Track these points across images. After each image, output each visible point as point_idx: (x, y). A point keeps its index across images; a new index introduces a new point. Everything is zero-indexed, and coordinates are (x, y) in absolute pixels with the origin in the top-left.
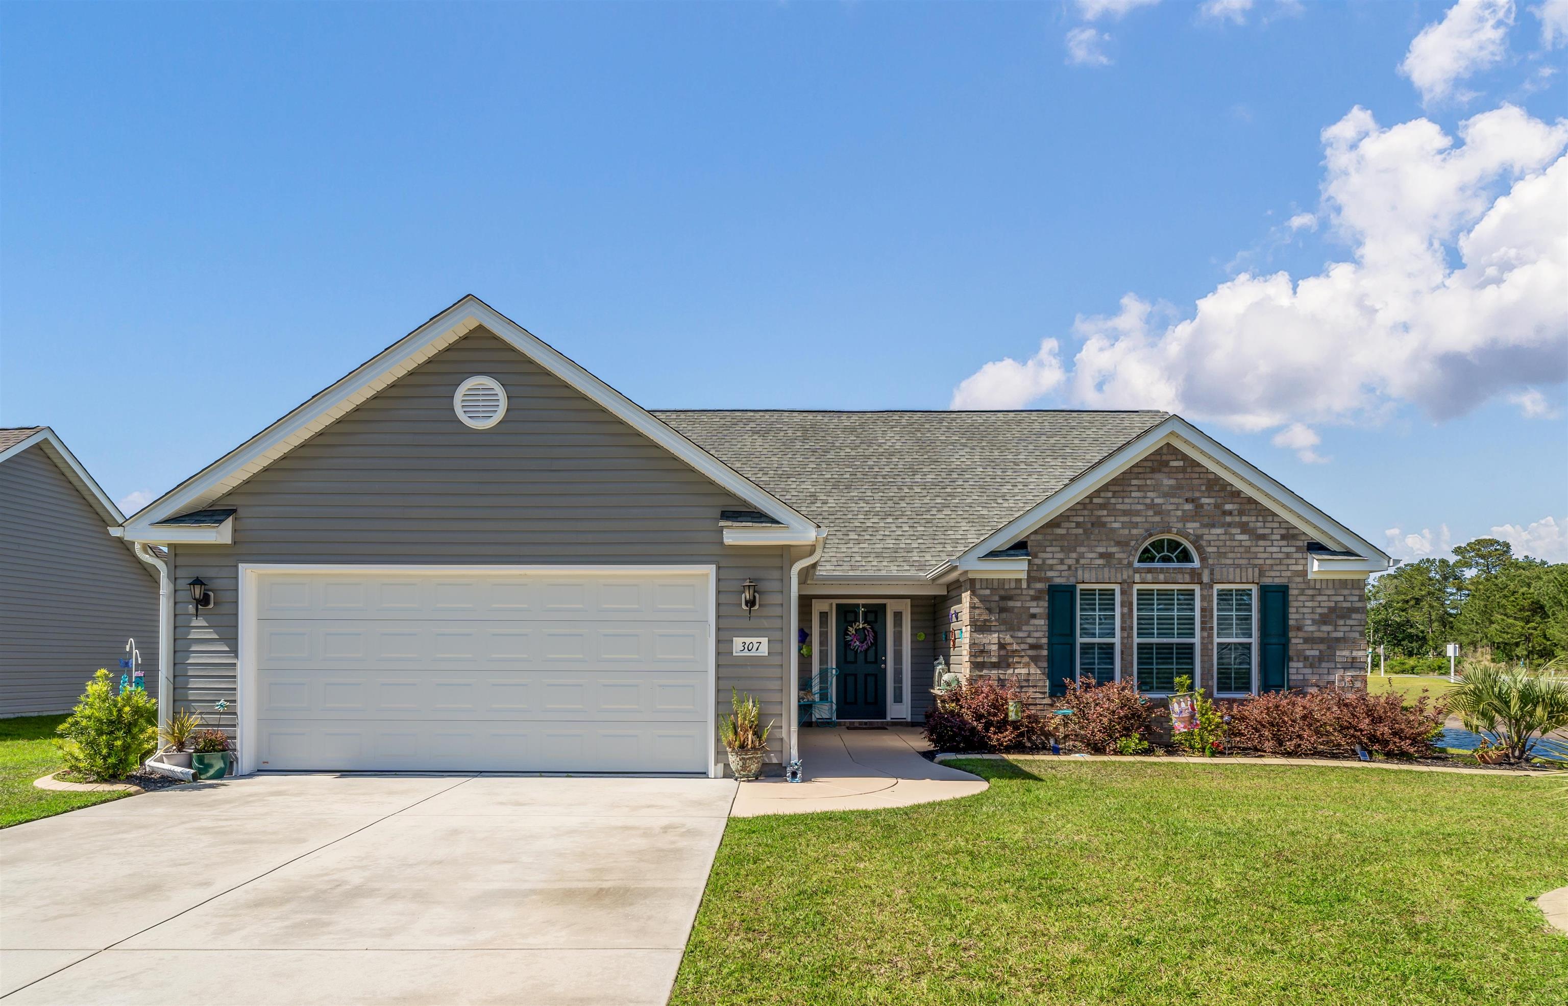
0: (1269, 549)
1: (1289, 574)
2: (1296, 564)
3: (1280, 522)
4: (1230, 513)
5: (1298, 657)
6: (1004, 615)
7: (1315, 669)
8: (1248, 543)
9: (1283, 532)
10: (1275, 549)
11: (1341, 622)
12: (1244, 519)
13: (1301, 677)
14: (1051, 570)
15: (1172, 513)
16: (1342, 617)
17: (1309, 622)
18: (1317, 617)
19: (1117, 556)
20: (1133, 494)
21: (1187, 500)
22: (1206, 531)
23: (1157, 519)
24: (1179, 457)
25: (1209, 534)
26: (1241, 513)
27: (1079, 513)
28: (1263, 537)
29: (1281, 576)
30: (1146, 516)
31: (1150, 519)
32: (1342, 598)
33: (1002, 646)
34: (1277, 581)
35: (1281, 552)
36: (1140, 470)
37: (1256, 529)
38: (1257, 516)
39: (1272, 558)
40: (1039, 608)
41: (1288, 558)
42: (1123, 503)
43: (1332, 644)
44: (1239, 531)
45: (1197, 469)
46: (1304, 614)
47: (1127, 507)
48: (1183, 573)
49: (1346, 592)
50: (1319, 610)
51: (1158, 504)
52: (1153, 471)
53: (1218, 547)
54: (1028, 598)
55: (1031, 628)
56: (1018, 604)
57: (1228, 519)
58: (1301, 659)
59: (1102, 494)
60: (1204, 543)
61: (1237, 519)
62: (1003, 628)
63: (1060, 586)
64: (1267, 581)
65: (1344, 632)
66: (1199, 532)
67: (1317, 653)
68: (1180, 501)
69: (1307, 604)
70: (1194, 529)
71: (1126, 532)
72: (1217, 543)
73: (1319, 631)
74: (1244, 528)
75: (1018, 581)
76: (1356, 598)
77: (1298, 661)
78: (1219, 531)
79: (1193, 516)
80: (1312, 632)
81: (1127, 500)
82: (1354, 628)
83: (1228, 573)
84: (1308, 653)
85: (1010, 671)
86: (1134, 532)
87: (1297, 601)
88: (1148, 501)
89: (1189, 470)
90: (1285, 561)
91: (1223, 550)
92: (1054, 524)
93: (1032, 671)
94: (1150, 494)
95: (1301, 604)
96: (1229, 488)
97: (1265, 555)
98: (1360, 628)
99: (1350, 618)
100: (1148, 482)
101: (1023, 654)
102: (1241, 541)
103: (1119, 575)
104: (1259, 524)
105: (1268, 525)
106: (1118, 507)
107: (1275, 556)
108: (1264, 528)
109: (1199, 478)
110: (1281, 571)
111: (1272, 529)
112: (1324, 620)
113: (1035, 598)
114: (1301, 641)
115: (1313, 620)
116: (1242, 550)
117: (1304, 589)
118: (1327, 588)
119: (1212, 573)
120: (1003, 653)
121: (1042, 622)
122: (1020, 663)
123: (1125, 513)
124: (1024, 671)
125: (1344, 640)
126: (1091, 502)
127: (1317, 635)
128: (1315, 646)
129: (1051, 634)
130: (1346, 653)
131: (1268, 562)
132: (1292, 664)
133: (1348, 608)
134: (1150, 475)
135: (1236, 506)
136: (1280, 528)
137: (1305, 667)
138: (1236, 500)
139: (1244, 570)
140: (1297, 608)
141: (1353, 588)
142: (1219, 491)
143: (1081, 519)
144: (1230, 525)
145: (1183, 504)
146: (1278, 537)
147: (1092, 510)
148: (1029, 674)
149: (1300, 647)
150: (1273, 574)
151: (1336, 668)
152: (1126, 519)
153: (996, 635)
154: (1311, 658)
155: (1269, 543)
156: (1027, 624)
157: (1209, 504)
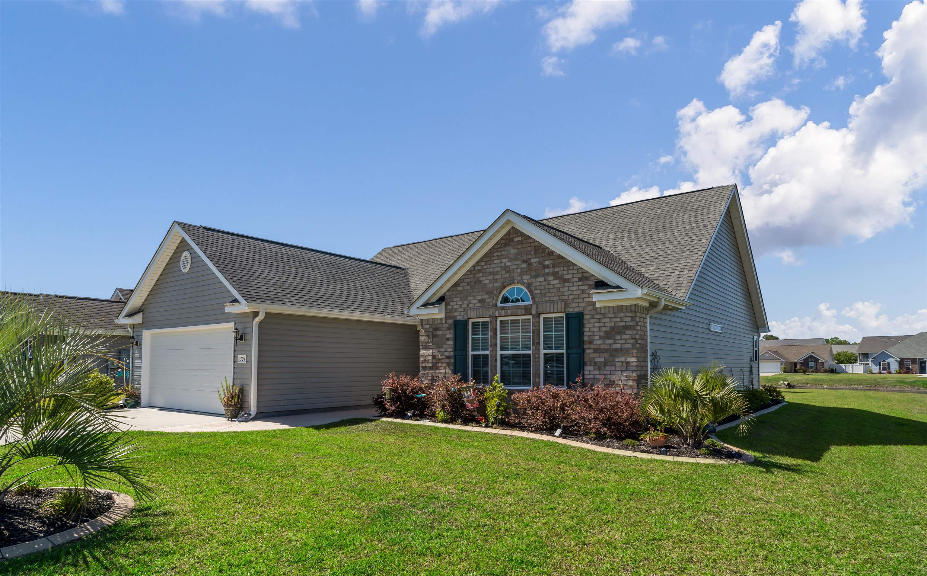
0: (571, 289)
1: (584, 304)
2: (588, 297)
3: (578, 269)
4: (548, 267)
5: (590, 363)
6: (435, 339)
7: (601, 371)
8: (558, 286)
9: (580, 275)
10: (575, 288)
11: (619, 337)
12: (556, 269)
13: (592, 377)
14: (456, 312)
15: (515, 270)
16: (619, 333)
17: (597, 338)
18: (602, 334)
19: (487, 301)
20: (495, 262)
21: (523, 262)
22: (534, 280)
23: (507, 275)
24: (519, 235)
25: (536, 282)
26: (554, 266)
27: (469, 276)
28: (568, 281)
29: (579, 306)
30: (502, 274)
31: (504, 276)
32: (619, 320)
33: (434, 357)
34: (577, 310)
35: (578, 290)
36: (499, 246)
37: (563, 275)
38: (563, 267)
39: (573, 294)
40: (450, 334)
41: (583, 293)
42: (490, 268)
43: (615, 352)
44: (552, 278)
45: (529, 241)
46: (594, 332)
47: (492, 270)
48: (521, 309)
49: (622, 315)
50: (604, 329)
51: (508, 266)
52: (506, 245)
53: (541, 290)
54: (445, 329)
55: (447, 346)
56: (441, 332)
57: (547, 271)
58: (592, 364)
59: (480, 264)
60: (533, 288)
61: (552, 270)
62: (434, 346)
63: (460, 321)
64: (570, 310)
65: (621, 344)
66: (530, 281)
67: (602, 359)
68: (520, 262)
69: (596, 325)
70: (527, 280)
71: (491, 285)
72: (540, 288)
73: (604, 344)
74: (556, 276)
75: (441, 319)
76: (629, 319)
77: (591, 365)
78: (542, 279)
79: (526, 272)
80: (599, 344)
81: (492, 266)
82: (628, 341)
83: (546, 307)
84: (597, 359)
85: (437, 371)
86: (496, 285)
87: (589, 323)
88: (503, 265)
89: (524, 242)
90: (581, 296)
91: (543, 292)
92: (456, 285)
93: (447, 372)
94: (504, 260)
95: (592, 325)
96: (547, 250)
97: (569, 293)
98: (632, 341)
99: (624, 334)
100: (503, 253)
101: (443, 361)
102: (554, 284)
103: (488, 312)
104: (566, 272)
105: (570, 272)
106: (488, 270)
107: (575, 293)
108: (568, 274)
109: (530, 246)
110: (579, 303)
111: (573, 274)
112: (607, 336)
113: (448, 329)
114: (592, 351)
115: (600, 336)
116: (555, 290)
117: (593, 315)
118: (609, 313)
119: (537, 308)
120: (434, 361)
121: (451, 343)
122: (441, 366)
123: (491, 274)
124: (443, 371)
125: (621, 350)
126: (474, 269)
127: (603, 346)
128: (602, 355)
129: (455, 349)
130: (622, 359)
131: (571, 297)
132: (586, 368)
133: (623, 327)
134: (504, 249)
135: (551, 262)
136: (578, 273)
137: (594, 370)
138: (551, 257)
139: (556, 304)
140: (589, 328)
141: (627, 312)
142: (541, 253)
143: (469, 280)
144: (547, 274)
145: (521, 264)
146: (577, 280)
147: (474, 274)
148: (445, 373)
149: (591, 355)
150: (574, 305)
151: (616, 370)
152: (491, 277)
153: (431, 351)
154: (599, 363)
155: (571, 284)
156: (445, 344)
157: (535, 262)
